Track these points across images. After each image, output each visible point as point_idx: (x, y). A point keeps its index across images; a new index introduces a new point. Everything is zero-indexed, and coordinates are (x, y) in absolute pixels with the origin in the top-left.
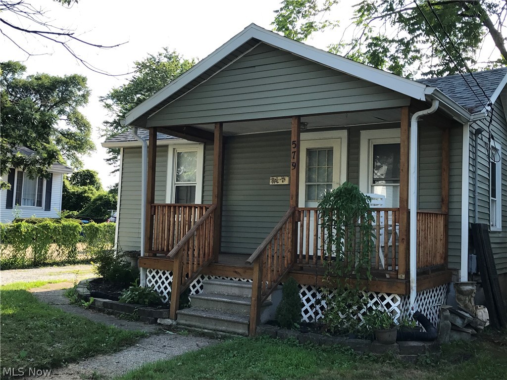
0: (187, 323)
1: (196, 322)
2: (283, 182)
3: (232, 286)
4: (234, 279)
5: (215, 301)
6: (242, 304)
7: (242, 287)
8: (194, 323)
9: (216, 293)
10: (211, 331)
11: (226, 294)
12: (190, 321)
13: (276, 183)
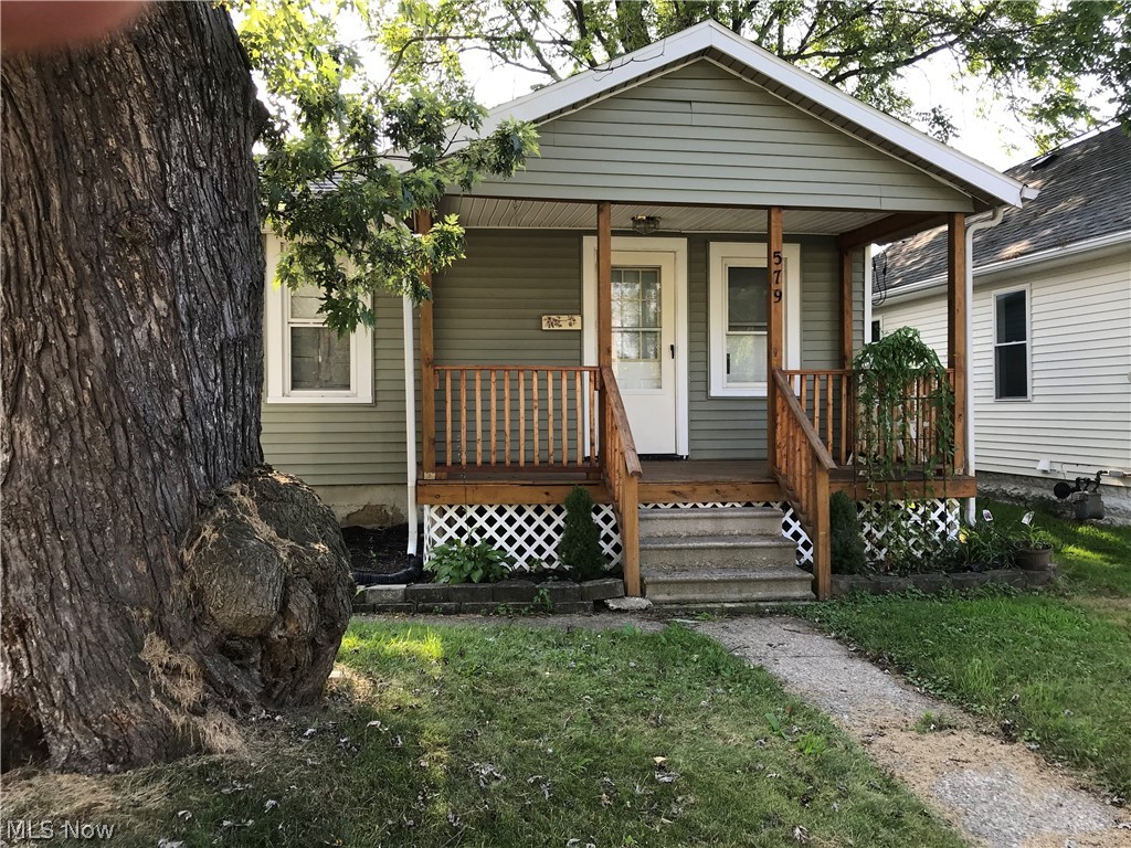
0: (674, 597)
1: (693, 593)
2: (570, 325)
3: (698, 518)
4: (700, 505)
5: (694, 549)
6: (759, 547)
7: (721, 518)
8: (691, 596)
9: (661, 535)
10: (739, 605)
11: (685, 535)
12: (678, 593)
13: (556, 328)
